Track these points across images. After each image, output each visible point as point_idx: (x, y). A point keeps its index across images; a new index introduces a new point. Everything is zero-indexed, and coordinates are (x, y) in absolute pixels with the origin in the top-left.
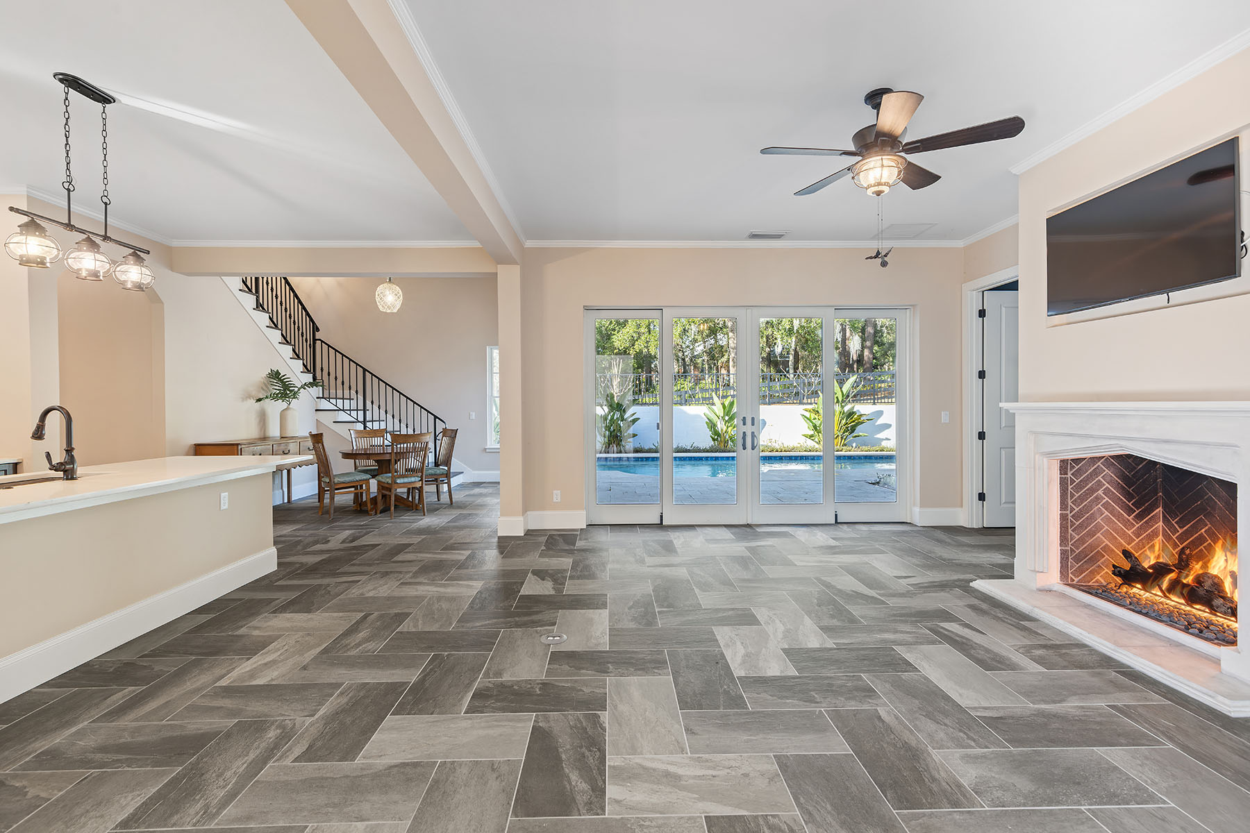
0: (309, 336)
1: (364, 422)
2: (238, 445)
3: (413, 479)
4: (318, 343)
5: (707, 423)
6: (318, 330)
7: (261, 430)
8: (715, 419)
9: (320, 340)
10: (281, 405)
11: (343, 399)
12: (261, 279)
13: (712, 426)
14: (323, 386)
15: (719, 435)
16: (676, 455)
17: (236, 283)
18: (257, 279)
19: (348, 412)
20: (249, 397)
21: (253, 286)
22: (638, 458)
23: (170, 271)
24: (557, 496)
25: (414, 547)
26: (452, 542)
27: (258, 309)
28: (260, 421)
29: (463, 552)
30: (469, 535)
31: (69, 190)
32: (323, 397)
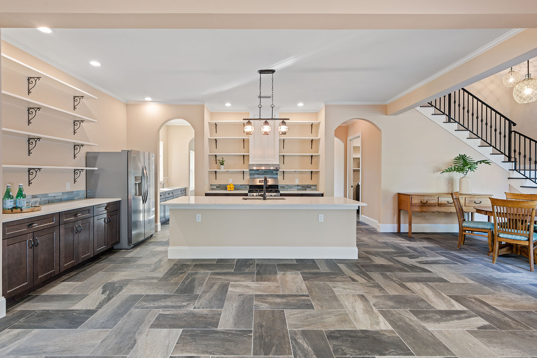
0: (504, 129)
2: (412, 195)
4: (513, 133)
6: (514, 124)
7: (449, 189)
9: (514, 131)
11: (530, 170)
14: (515, 162)
17: (432, 111)
23: (386, 116)
25: (442, 284)
26: (477, 296)
27: (449, 121)
28: (448, 184)
29: (458, 307)
30: (511, 301)
31: (260, 107)
32: (515, 169)
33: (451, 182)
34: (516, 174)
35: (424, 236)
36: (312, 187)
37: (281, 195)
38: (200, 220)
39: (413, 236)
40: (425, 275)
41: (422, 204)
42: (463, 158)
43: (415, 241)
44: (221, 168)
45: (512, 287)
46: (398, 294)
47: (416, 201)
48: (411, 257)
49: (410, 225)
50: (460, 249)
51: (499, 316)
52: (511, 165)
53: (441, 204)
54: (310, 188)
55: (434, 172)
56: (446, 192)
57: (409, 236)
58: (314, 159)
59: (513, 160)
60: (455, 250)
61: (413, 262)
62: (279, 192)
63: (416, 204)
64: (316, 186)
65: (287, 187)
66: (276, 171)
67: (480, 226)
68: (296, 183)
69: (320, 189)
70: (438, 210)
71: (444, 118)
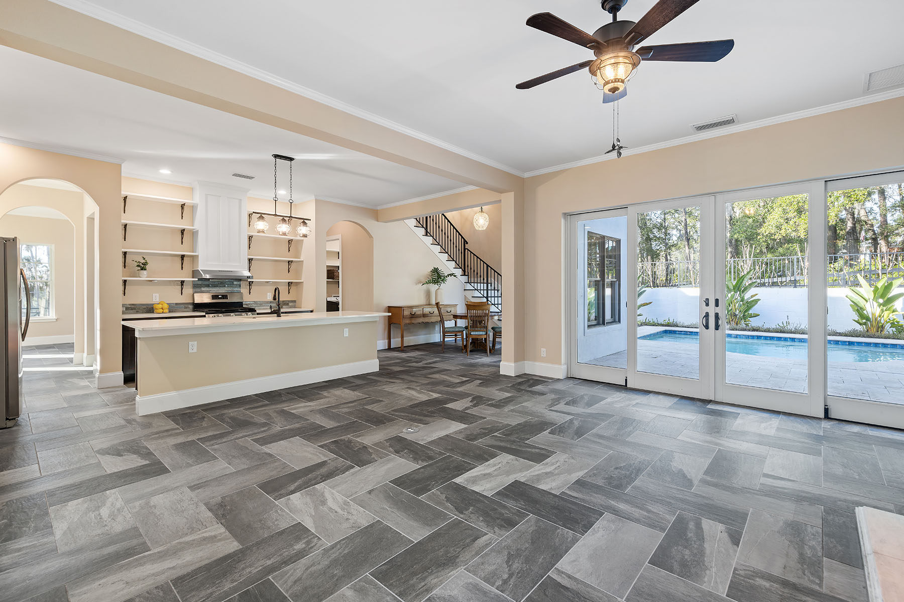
0: (461, 247)
1: (487, 298)
2: (401, 307)
3: (481, 333)
4: (466, 250)
5: (851, 305)
6: (467, 243)
7: (427, 300)
8: (862, 303)
9: (467, 249)
10: (436, 287)
11: (477, 283)
12: (428, 218)
13: (859, 310)
14: (468, 276)
15: (868, 319)
16: (830, 338)
17: (413, 222)
18: (427, 218)
19: (479, 291)
20: (420, 282)
21: (425, 224)
22: (749, 336)
23: (376, 222)
24: (543, 352)
25: (448, 372)
26: (470, 373)
27: (426, 235)
28: (427, 295)
29: (465, 379)
30: (486, 371)
31: (276, 201)
32: (468, 282)
33: (428, 294)
34: (469, 287)
35: (415, 348)
36: (290, 304)
37: (258, 314)
38: (195, 350)
39: (405, 349)
40: (435, 370)
41: (411, 316)
42: (436, 270)
43: (408, 352)
44: (141, 276)
45: (483, 365)
46: (428, 382)
47: (407, 313)
48: (417, 362)
49: (402, 337)
50: (444, 352)
51: (485, 377)
52: (465, 278)
53: (425, 314)
54: (288, 304)
55: (416, 284)
56: (425, 304)
57: (402, 349)
58: (293, 266)
59: (466, 274)
60: (442, 353)
61: (420, 364)
62: (256, 311)
63: (407, 316)
64: (295, 301)
65: (256, 305)
66: (238, 281)
67: (451, 330)
68: (268, 298)
69: (303, 306)
70: (423, 321)
71: (423, 231)
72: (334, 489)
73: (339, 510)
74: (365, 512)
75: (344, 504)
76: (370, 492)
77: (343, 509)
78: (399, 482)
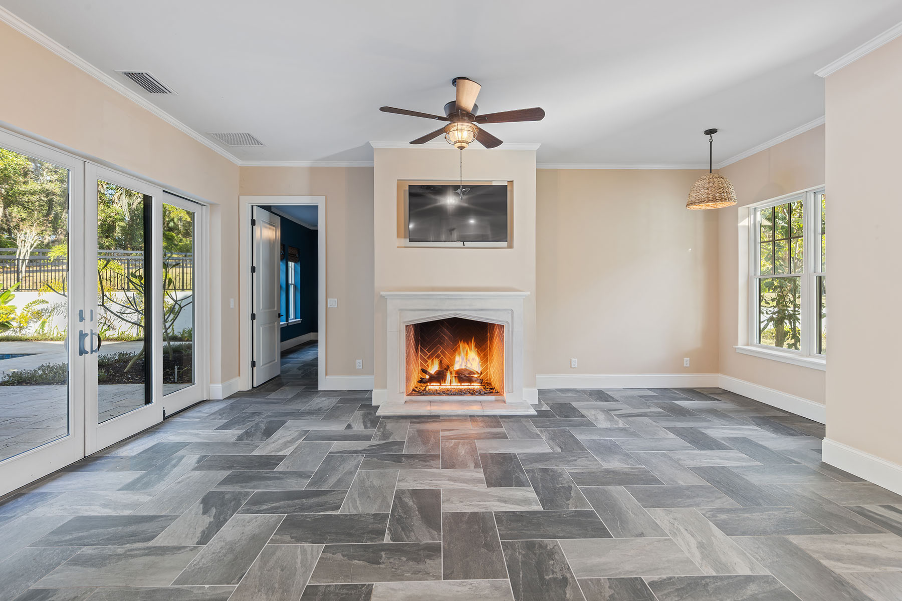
72: (688, 558)
73: (683, 530)
74: (655, 518)
75: (676, 534)
76: (641, 535)
77: (678, 529)
78: (601, 532)
